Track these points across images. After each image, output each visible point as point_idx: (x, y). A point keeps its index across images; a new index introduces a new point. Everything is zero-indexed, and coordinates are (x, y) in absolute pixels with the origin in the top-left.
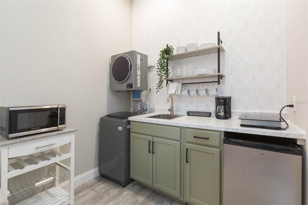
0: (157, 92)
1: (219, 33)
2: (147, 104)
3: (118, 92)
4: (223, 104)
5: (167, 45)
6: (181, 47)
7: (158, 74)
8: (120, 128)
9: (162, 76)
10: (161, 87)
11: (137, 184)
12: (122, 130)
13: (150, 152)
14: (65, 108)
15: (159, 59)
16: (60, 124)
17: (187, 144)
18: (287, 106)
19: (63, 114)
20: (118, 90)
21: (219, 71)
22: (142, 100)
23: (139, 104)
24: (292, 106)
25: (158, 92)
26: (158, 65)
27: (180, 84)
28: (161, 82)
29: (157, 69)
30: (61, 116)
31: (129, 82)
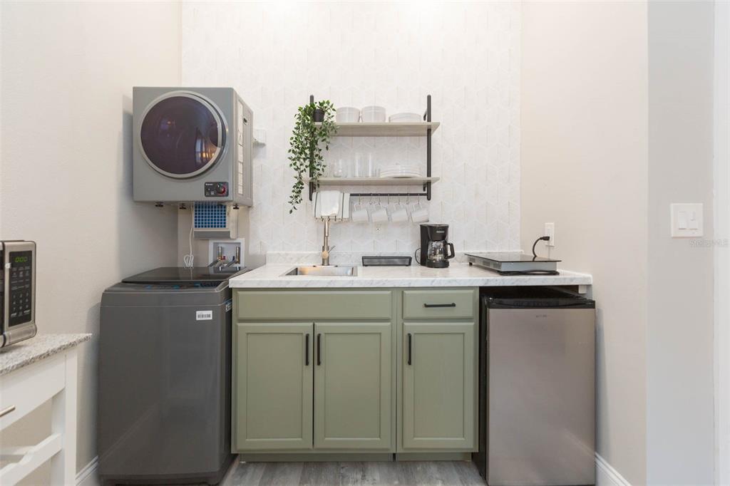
0: (291, 212)
1: (429, 98)
2: (240, 243)
3: (159, 205)
4: (440, 238)
5: (312, 98)
6: (350, 108)
7: (293, 167)
8: (205, 315)
9: (302, 171)
10: (299, 198)
11: (249, 463)
12: (211, 318)
13: (307, 363)
14: (30, 252)
15: (295, 128)
16: (13, 322)
17: (406, 324)
18: (541, 239)
19: (24, 278)
20: (160, 199)
21: (429, 174)
22: (229, 232)
23: (211, 244)
24: (547, 239)
25: (294, 210)
26: (292, 141)
27: (347, 196)
28: (298, 187)
29: (290, 151)
30: (15, 288)
31: (213, 177)
